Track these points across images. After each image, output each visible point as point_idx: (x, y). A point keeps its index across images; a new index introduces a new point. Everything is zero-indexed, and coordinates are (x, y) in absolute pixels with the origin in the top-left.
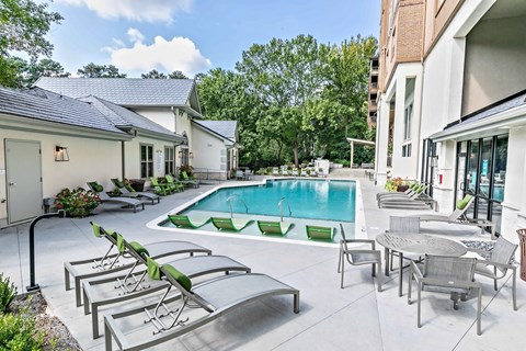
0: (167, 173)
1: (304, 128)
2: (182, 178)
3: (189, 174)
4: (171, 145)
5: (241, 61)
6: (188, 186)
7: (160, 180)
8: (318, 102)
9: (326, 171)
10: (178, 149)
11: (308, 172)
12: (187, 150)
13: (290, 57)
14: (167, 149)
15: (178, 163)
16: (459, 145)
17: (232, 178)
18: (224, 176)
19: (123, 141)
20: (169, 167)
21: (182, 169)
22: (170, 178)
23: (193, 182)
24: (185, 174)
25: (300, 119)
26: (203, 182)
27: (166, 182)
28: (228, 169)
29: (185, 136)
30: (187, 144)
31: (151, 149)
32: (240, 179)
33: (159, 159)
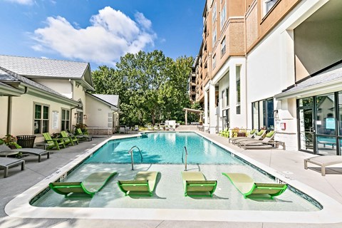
0: (63, 129)
1: (159, 102)
2: (77, 133)
3: (83, 131)
4: (68, 107)
5: (120, 62)
6: (82, 140)
7: (55, 136)
8: (167, 87)
9: (174, 127)
10: (75, 111)
11: (164, 128)
12: (82, 113)
13: (149, 62)
14: (63, 111)
15: (74, 121)
16: (298, 101)
17: (116, 132)
18: (111, 132)
19: (10, 96)
20: (65, 125)
21: (77, 127)
22: (65, 134)
23: (86, 136)
24: (79, 130)
25: (156, 97)
26: (95, 136)
27: (61, 136)
28: (113, 127)
29: (80, 102)
30: (82, 108)
31: (46, 109)
32: (122, 133)
33: (55, 118)
